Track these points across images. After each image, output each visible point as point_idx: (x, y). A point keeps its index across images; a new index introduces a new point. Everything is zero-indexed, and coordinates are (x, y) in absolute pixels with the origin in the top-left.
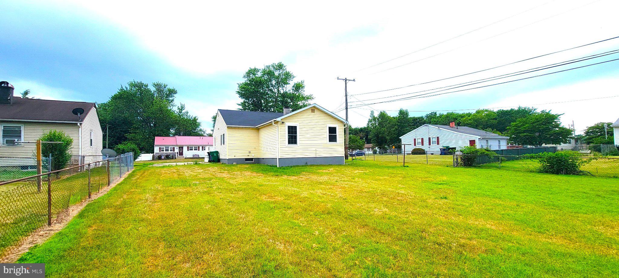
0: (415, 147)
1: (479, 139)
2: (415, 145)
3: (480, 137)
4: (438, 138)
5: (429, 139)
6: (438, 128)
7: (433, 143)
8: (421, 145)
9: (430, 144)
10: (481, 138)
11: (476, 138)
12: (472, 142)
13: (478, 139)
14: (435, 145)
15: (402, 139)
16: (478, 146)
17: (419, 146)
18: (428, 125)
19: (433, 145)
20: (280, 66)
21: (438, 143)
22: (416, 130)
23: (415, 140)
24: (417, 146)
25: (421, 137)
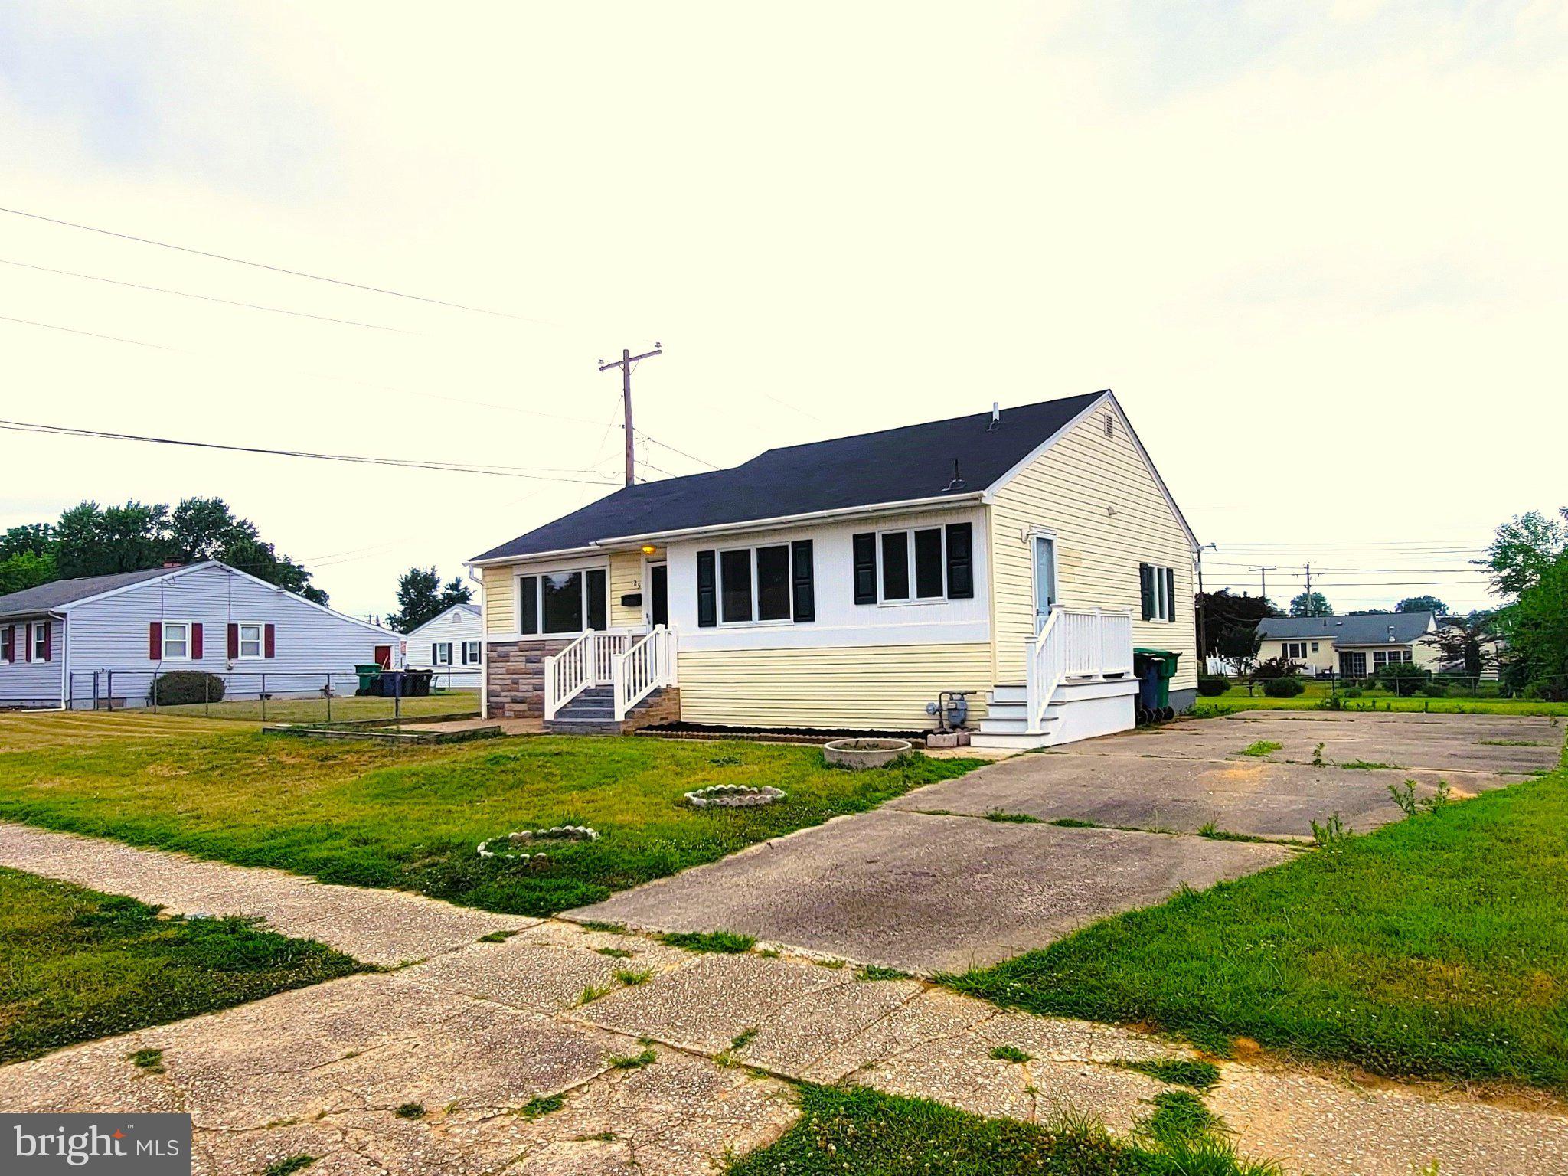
0: (155, 666)
2: (155, 654)
4: (270, 629)
5: (233, 629)
7: (250, 650)
8: (189, 658)
9: (233, 653)
14: (257, 658)
17: (178, 661)
19: (245, 657)
21: (270, 653)
22: (162, 583)
23: (156, 630)
24: (164, 658)
25: (190, 622)
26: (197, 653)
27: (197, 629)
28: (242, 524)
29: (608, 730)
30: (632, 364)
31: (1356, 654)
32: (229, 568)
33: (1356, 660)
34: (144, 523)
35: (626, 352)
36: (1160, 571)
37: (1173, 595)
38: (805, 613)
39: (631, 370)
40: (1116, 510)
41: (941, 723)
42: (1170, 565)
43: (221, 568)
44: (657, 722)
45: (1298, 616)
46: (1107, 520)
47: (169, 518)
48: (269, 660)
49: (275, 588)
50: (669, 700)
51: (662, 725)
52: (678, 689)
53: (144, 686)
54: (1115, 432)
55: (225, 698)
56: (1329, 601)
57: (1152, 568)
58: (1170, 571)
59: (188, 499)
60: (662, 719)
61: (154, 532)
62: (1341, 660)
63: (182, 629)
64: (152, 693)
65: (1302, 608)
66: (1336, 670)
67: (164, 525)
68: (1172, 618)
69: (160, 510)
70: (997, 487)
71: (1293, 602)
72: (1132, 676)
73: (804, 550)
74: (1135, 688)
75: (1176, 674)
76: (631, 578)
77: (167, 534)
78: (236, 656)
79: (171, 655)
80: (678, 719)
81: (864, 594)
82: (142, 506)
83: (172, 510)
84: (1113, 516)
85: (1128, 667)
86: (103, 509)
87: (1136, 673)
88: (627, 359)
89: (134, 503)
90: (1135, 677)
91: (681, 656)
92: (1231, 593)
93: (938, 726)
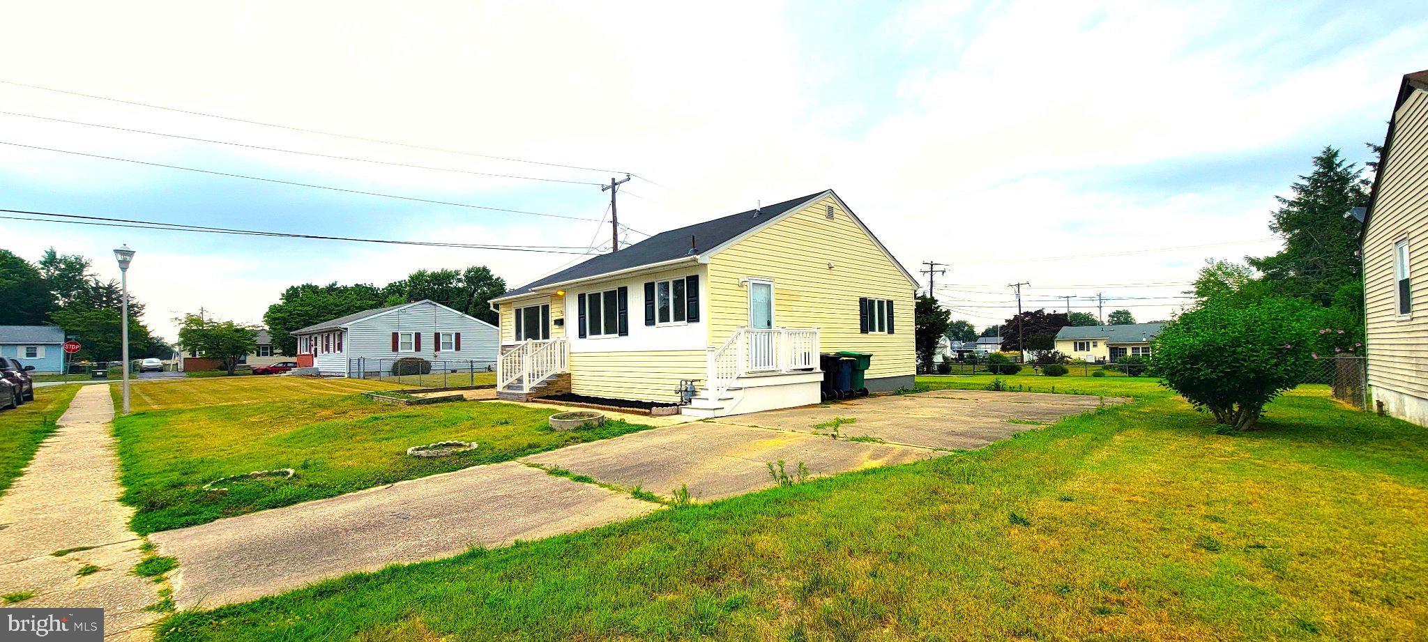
0: (395, 354)
2: (395, 348)
4: (458, 335)
5: (437, 336)
7: (446, 346)
8: (414, 351)
9: (437, 349)
14: (451, 350)
17: (407, 352)
18: (432, 302)
19: (444, 350)
21: (458, 348)
22: (398, 312)
23: (395, 336)
24: (400, 350)
25: (414, 332)
26: (418, 348)
27: (418, 336)
28: (497, 279)
29: (519, 398)
30: (616, 187)
31: (1120, 349)
32: (434, 303)
33: (1120, 352)
34: (449, 280)
35: (613, 179)
36: (881, 303)
37: (893, 317)
38: (624, 331)
39: (616, 190)
40: (833, 265)
41: (682, 399)
42: (891, 299)
43: (430, 303)
44: (554, 393)
45: (1113, 324)
46: (828, 272)
47: (461, 276)
48: (457, 352)
49: (460, 313)
50: (563, 381)
51: (556, 395)
52: (570, 374)
53: (388, 366)
54: (835, 216)
55: (431, 372)
56: (1133, 315)
57: (873, 301)
58: (890, 303)
59: (471, 267)
60: (557, 391)
61: (454, 284)
62: (1111, 353)
63: (409, 336)
64: (393, 369)
65: (1116, 319)
66: (1108, 358)
67: (460, 280)
68: (891, 331)
69: (457, 273)
70: (713, 253)
71: (1110, 316)
72: (819, 370)
73: (623, 292)
74: (821, 378)
75: (870, 368)
76: (559, 310)
77: (460, 285)
78: (439, 350)
79: (405, 349)
80: (568, 391)
81: (650, 321)
82: (449, 271)
83: (462, 273)
84: (833, 269)
85: (816, 363)
86: (429, 272)
87: (822, 368)
88: (614, 184)
89: (445, 269)
90: (821, 371)
91: (572, 355)
92: (1046, 312)
93: (680, 400)
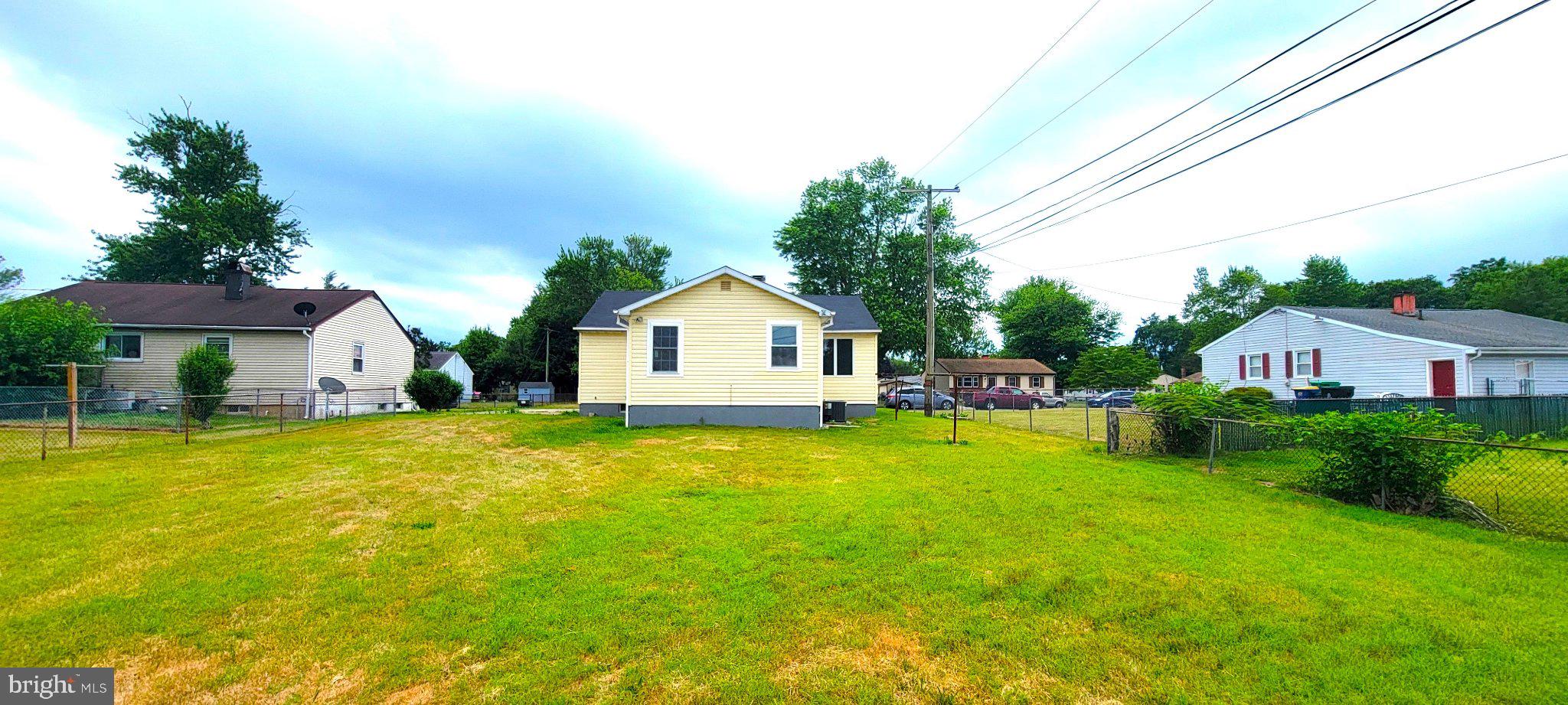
0: (1240, 384)
1: (1470, 355)
2: (1243, 376)
3: (1472, 350)
4: (1317, 353)
5: (1289, 355)
6: (1313, 317)
7: (1302, 370)
8: (1261, 378)
9: (1289, 374)
10: (1480, 354)
11: (1457, 352)
12: (1443, 372)
13: (1464, 358)
14: (1308, 376)
15: (1202, 357)
16: (1465, 385)
17: (1254, 381)
18: (1283, 309)
19: (1297, 376)
20: (881, 168)
21: (1317, 372)
22: (1246, 328)
23: (1243, 359)
24: (1248, 378)
25: (1262, 353)
26: (1266, 375)
27: (1266, 357)
43: (1281, 311)
48: (1317, 378)
63: (1256, 358)
78: (1291, 376)
79: (1252, 377)
